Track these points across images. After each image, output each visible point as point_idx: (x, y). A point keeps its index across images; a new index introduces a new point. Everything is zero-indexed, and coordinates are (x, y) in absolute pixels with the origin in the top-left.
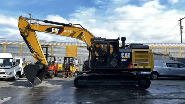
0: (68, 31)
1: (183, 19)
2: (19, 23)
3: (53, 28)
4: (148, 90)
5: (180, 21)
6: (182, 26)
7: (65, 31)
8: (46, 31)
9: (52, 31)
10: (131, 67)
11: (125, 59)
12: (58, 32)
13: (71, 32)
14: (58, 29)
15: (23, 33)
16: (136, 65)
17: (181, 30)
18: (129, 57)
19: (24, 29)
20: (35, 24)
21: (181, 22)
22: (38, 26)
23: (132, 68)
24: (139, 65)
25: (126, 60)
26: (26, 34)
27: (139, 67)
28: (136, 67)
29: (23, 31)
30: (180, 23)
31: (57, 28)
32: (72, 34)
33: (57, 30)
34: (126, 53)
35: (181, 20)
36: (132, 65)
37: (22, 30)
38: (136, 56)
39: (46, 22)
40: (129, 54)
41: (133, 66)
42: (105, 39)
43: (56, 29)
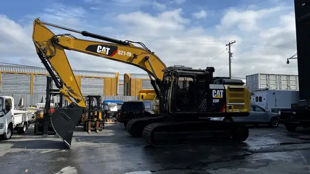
0: (123, 54)
1: (232, 43)
2: (34, 32)
3: (99, 47)
4: (246, 141)
5: (228, 46)
6: (232, 53)
7: (120, 52)
8: (86, 50)
9: (98, 51)
10: (224, 111)
11: (217, 99)
12: (107, 54)
13: (130, 54)
14: (108, 49)
15: (43, 51)
16: (230, 108)
17: (230, 59)
18: (222, 97)
19: (45, 43)
20: (67, 36)
21: (230, 47)
22: (73, 41)
23: (226, 112)
24: (234, 108)
25: (218, 101)
26: (48, 54)
27: (234, 110)
28: (230, 111)
29: (43, 47)
30: (228, 48)
31: (106, 46)
32: (130, 57)
33: (106, 50)
34: (218, 91)
35: (230, 44)
36: (226, 107)
37: (40, 46)
38: (231, 95)
39: (85, 34)
40: (222, 91)
41: (228, 109)
42: (190, 70)
43: (104, 48)
